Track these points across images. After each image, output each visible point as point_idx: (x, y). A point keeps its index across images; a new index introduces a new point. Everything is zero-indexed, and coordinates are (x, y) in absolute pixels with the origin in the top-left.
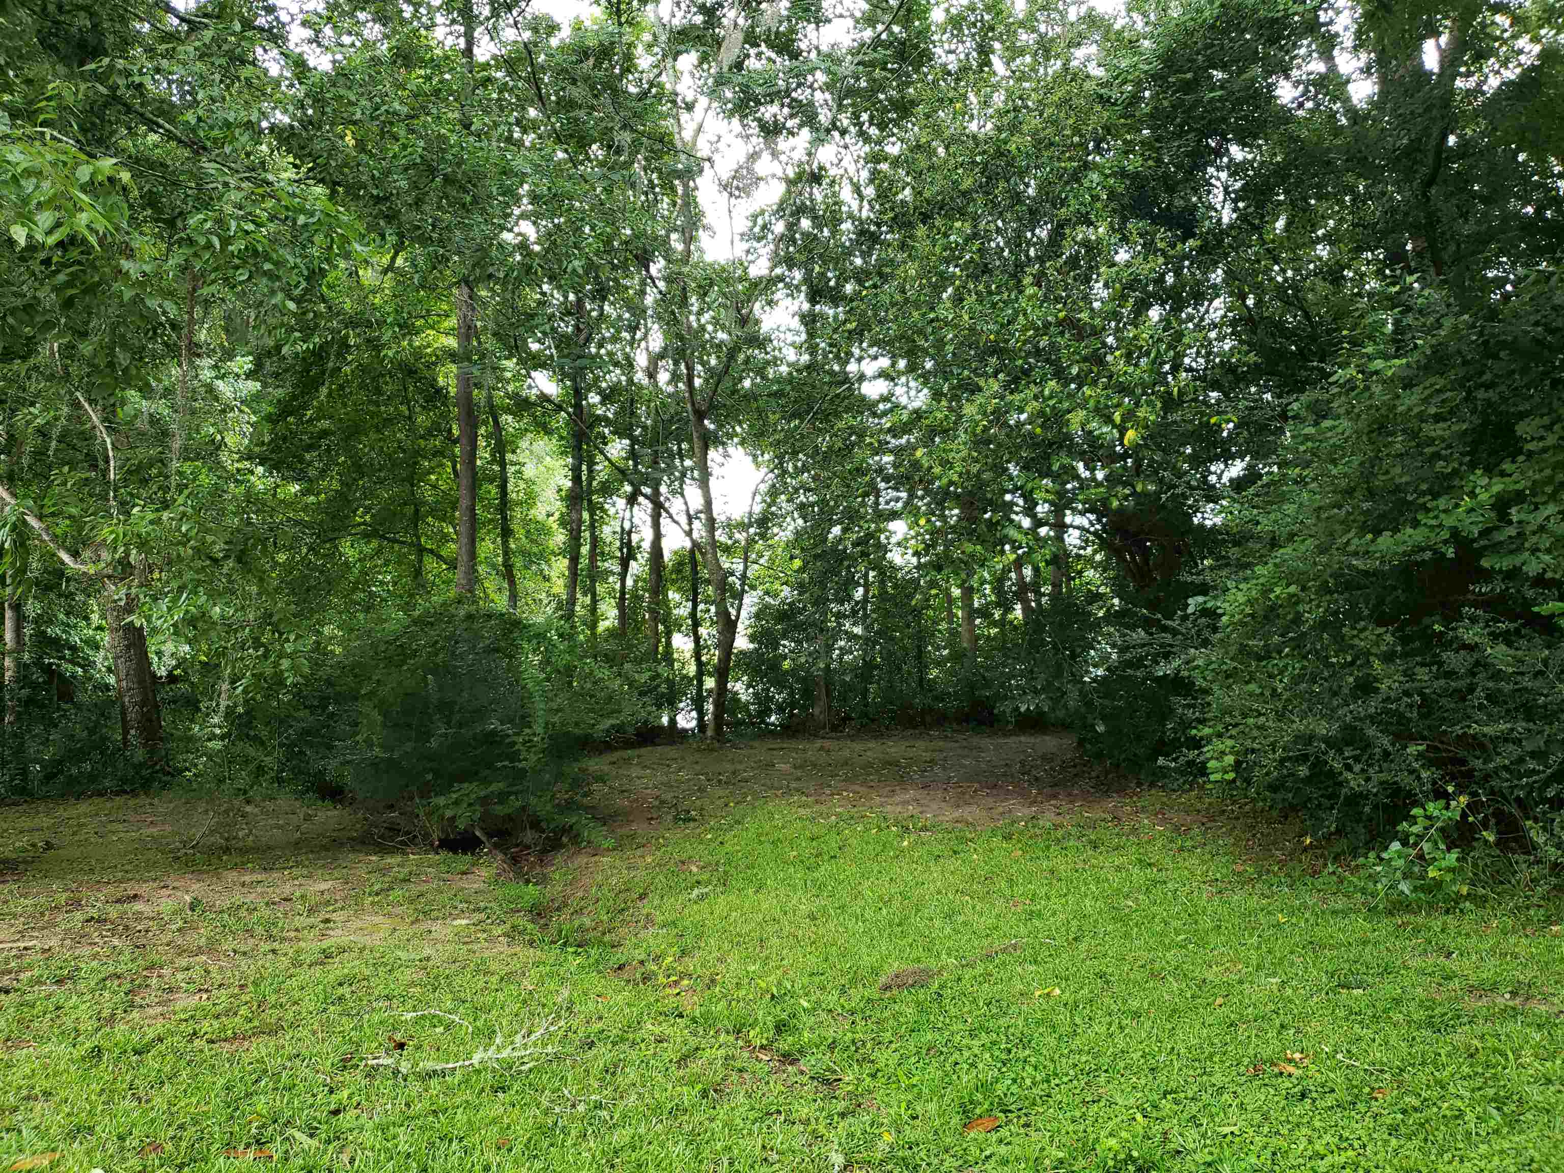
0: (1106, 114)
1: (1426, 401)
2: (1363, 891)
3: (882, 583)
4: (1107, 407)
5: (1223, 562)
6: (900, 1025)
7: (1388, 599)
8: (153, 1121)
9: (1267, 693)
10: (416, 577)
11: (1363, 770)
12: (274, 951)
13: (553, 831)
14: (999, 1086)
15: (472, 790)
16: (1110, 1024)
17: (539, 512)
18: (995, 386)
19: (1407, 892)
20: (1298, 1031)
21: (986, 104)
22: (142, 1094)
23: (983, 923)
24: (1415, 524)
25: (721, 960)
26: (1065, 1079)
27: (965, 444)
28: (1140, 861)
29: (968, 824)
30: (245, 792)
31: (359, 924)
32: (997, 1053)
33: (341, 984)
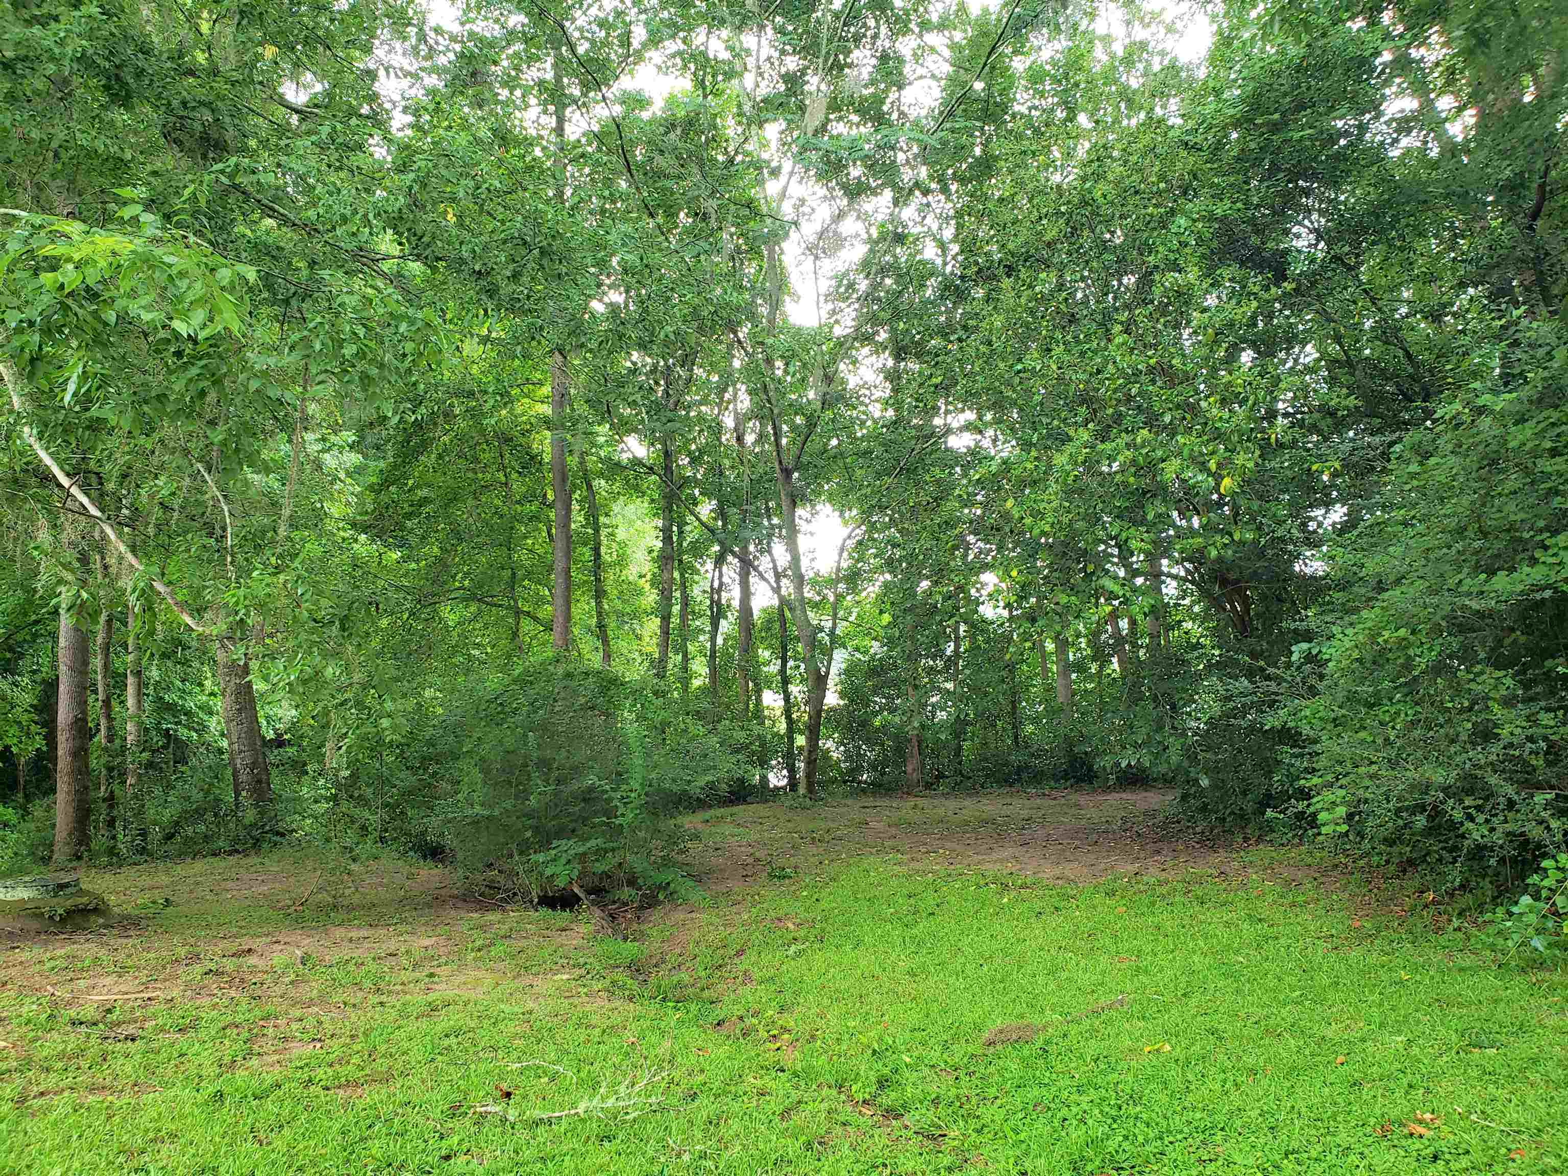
0: (1191, 160)
1: (1540, 435)
2: (1493, 948)
3: (973, 637)
4: (1202, 454)
5: (1327, 608)
6: (1005, 1081)
7: (1507, 641)
8: (273, 1163)
9: (1380, 741)
10: (513, 639)
11: (1487, 821)
12: (382, 1004)
13: (649, 888)
14: (1110, 1142)
15: (570, 847)
16: (1225, 1081)
17: (631, 573)
18: (1084, 435)
19: (1541, 949)
20: (1428, 1091)
21: (1069, 155)
22: (262, 1135)
23: (1085, 979)
24: (1533, 561)
25: (821, 1016)
26: (1179, 1137)
27: (1056, 494)
28: (1250, 916)
29: (1069, 881)
30: (351, 850)
31: (463, 978)
32: (1107, 1109)
33: (447, 1036)
